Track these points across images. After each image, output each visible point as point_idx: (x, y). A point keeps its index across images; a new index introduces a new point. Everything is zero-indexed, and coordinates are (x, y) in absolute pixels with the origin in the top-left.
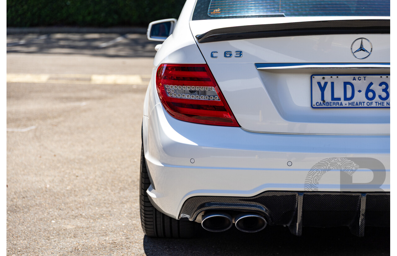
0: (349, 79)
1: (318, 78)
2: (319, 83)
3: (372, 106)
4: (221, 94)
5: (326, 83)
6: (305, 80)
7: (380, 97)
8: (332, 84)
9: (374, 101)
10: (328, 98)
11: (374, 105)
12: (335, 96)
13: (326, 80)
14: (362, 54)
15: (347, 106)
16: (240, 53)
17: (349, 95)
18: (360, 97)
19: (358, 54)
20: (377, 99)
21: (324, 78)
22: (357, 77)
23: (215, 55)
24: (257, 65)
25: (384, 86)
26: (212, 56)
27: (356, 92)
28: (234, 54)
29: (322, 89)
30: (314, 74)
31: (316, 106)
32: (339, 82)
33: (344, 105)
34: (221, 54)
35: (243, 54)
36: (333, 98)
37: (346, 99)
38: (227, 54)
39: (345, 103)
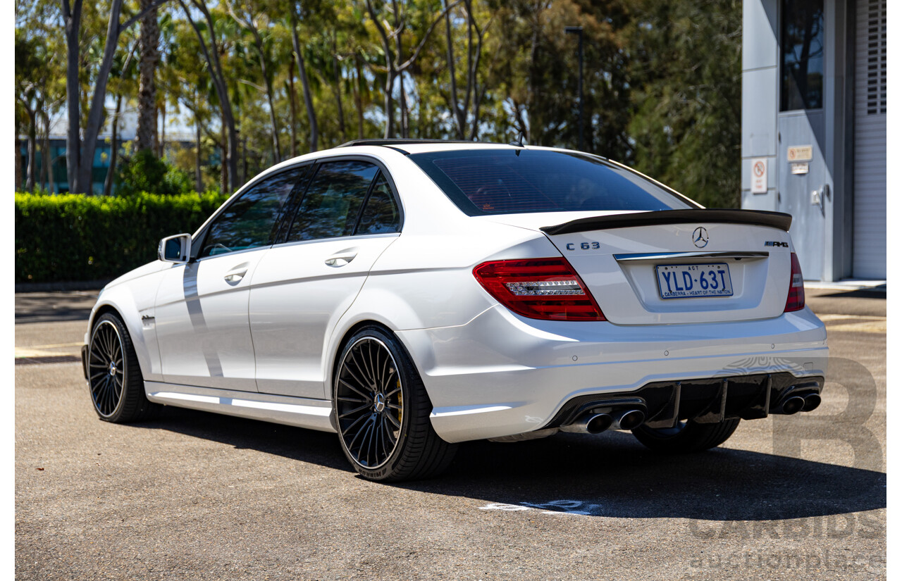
0: (685, 268)
1: (661, 269)
2: (663, 273)
3: (707, 294)
4: (586, 289)
5: (669, 273)
6: (648, 272)
7: (712, 285)
8: (674, 273)
9: (708, 290)
10: (673, 289)
11: (709, 294)
12: (679, 287)
13: (668, 270)
14: (701, 243)
15: (689, 295)
16: (597, 245)
17: (689, 286)
18: (697, 287)
19: (697, 243)
20: (710, 288)
21: (666, 269)
22: (691, 267)
23: (571, 247)
24: (616, 256)
25: (712, 275)
26: (568, 248)
27: (693, 282)
28: (591, 246)
29: (667, 279)
30: (657, 265)
31: (665, 297)
32: (679, 271)
33: (687, 295)
34: (577, 246)
35: (600, 245)
36: (678, 289)
37: (687, 289)
38: (584, 246)
39: (687, 293)
